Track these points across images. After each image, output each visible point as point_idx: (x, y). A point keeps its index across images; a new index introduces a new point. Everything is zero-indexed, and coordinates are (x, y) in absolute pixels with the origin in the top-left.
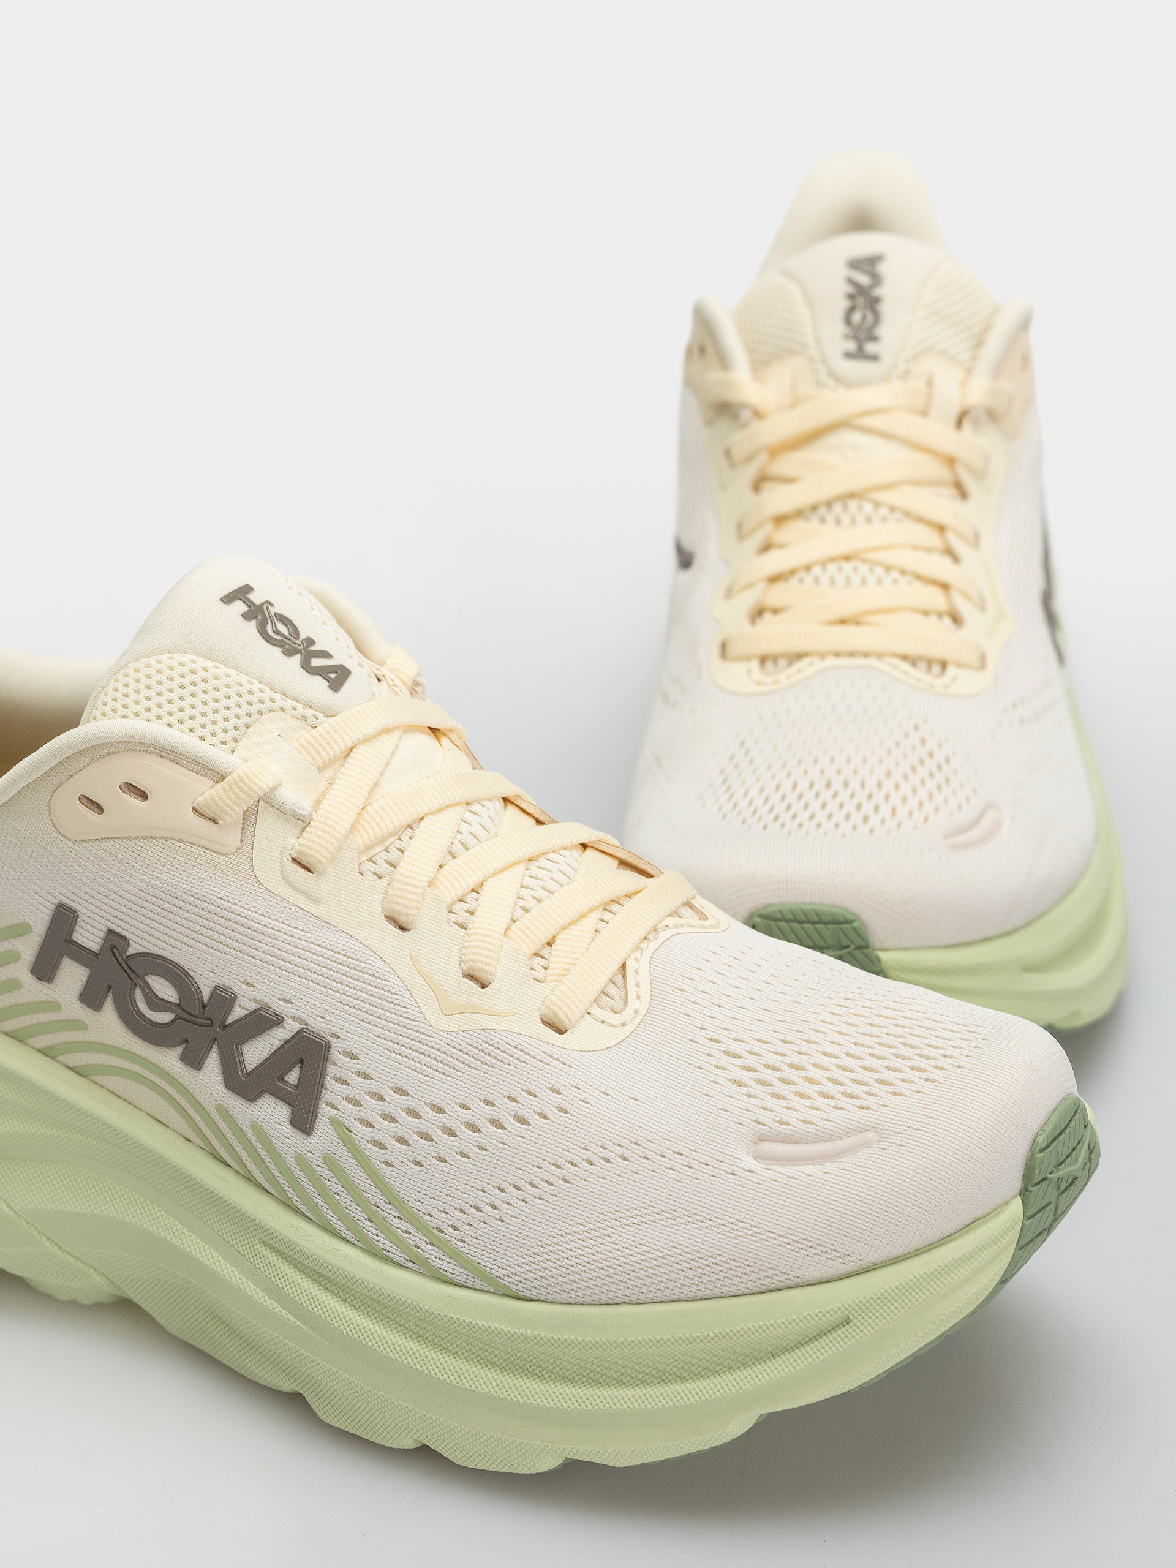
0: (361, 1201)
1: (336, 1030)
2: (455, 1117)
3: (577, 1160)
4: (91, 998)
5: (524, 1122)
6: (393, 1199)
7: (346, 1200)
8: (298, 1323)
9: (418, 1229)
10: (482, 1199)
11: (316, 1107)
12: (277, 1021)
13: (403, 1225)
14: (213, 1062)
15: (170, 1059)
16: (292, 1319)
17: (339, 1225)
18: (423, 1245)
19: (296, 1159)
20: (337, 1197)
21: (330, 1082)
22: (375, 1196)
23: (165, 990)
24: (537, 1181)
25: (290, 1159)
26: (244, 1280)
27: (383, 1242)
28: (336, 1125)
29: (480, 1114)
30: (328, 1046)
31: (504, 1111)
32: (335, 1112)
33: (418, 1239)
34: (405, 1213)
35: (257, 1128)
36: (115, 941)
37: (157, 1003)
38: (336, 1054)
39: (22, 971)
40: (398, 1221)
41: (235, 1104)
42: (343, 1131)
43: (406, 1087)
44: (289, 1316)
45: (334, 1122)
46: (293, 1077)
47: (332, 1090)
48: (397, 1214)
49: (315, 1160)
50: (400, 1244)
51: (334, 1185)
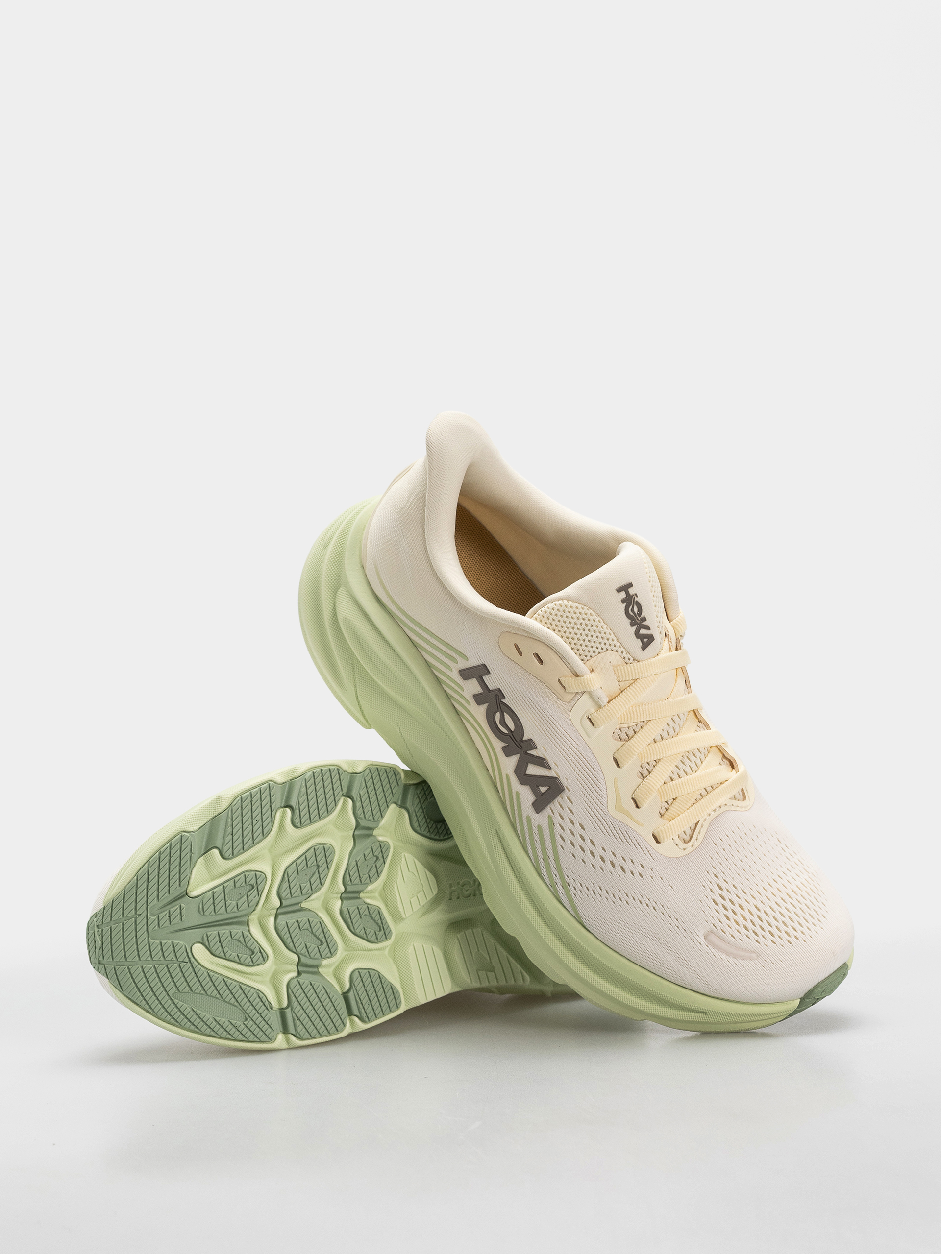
0: (544, 851)
1: (569, 787)
2: (598, 851)
3: (636, 898)
4: (478, 699)
5: (624, 870)
6: (557, 859)
7: (538, 845)
8: (494, 870)
9: (560, 878)
10: (591, 887)
11: (546, 806)
12: (549, 768)
13: (556, 873)
14: (514, 759)
15: (498, 745)
16: (492, 866)
17: (530, 852)
18: (559, 884)
19: (527, 817)
20: (535, 842)
21: (556, 801)
22: (550, 853)
23: (509, 723)
24: (616, 896)
25: (525, 814)
26: (481, 837)
27: (544, 872)
28: (550, 819)
29: (609, 857)
30: (563, 790)
31: (618, 862)
32: (552, 814)
33: (558, 880)
34: (559, 868)
35: (517, 793)
36: (499, 693)
37: (504, 724)
38: (565, 795)
39: (456, 668)
40: (554, 869)
41: (514, 779)
42: (552, 824)
43: (585, 827)
44: (492, 864)
45: (549, 816)
46: (543, 789)
47: (555, 805)
48: (555, 866)
49: (535, 824)
50: (550, 877)
51: (536, 837)
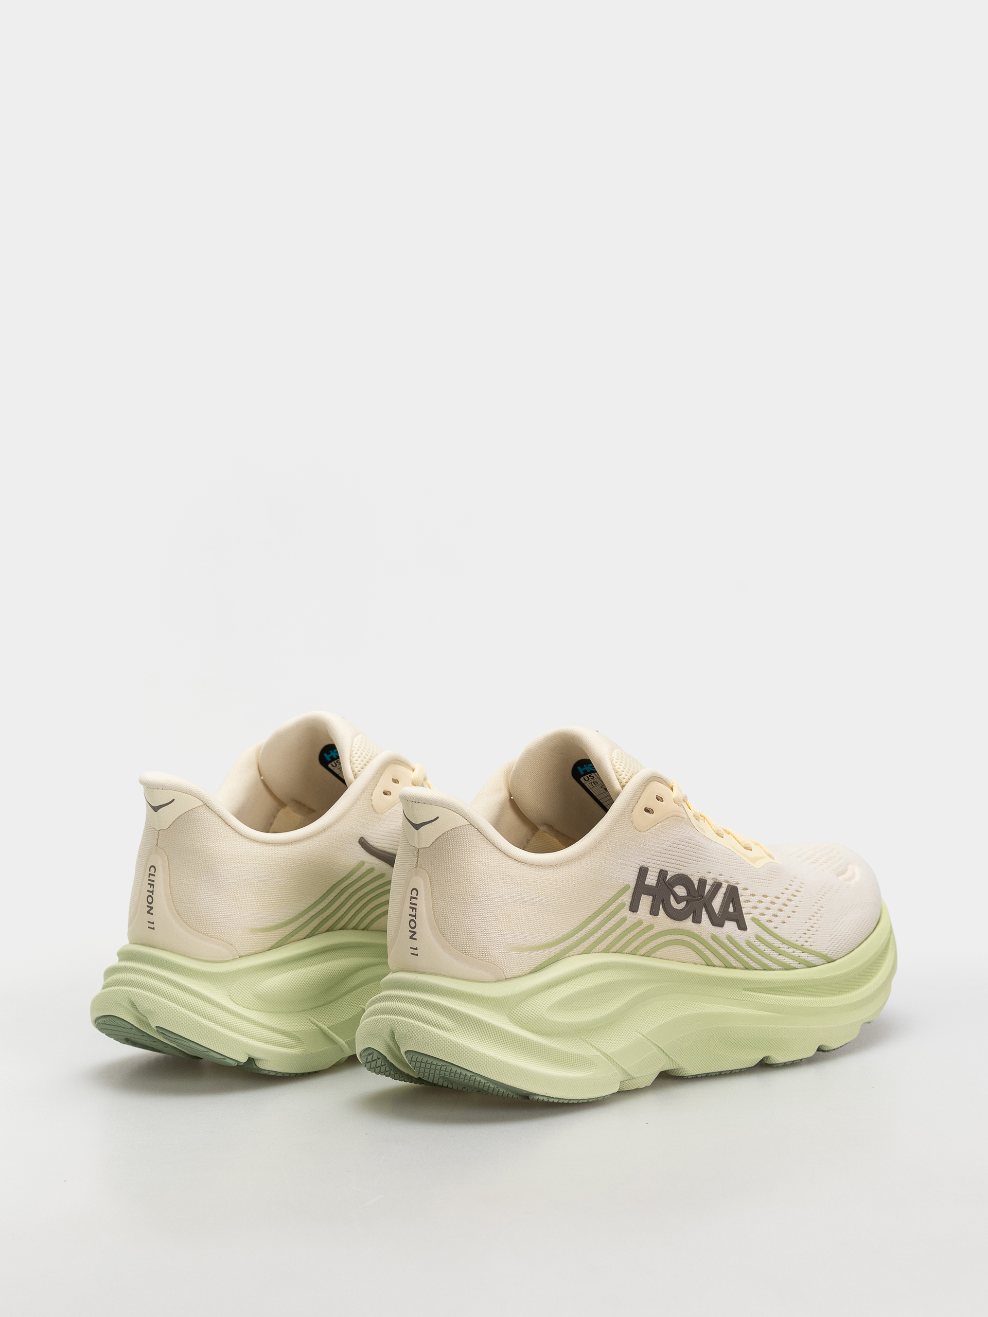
0: (775, 949)
1: (737, 881)
4: (654, 912)
6: (784, 942)
7: (768, 951)
9: (797, 949)
11: (744, 917)
12: (720, 885)
13: (793, 950)
14: (704, 915)
15: (688, 924)
18: (801, 954)
19: (746, 943)
20: (765, 951)
21: (743, 904)
22: (777, 943)
23: (681, 891)
25: (744, 945)
27: (788, 961)
28: (754, 920)
30: (737, 889)
32: (751, 915)
33: (798, 953)
34: (790, 945)
35: (727, 938)
36: (662, 874)
37: (678, 900)
38: (741, 891)
39: (626, 912)
40: (789, 949)
41: (716, 930)
42: (758, 922)
43: (767, 893)
44: (770, 1013)
45: (751, 919)
46: (731, 909)
47: (746, 907)
48: (787, 947)
49: (753, 939)
50: (793, 958)
51: (763, 947)
